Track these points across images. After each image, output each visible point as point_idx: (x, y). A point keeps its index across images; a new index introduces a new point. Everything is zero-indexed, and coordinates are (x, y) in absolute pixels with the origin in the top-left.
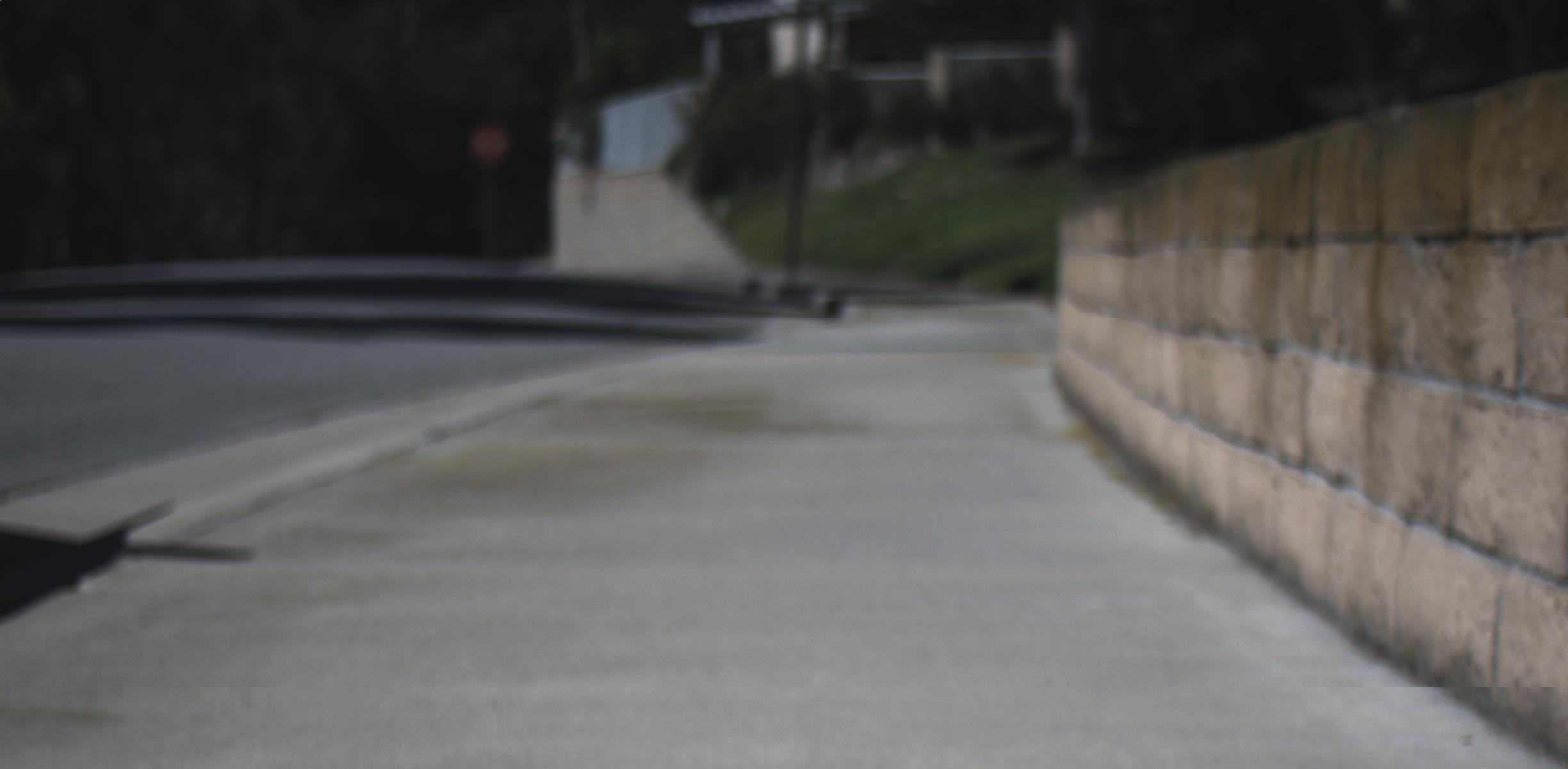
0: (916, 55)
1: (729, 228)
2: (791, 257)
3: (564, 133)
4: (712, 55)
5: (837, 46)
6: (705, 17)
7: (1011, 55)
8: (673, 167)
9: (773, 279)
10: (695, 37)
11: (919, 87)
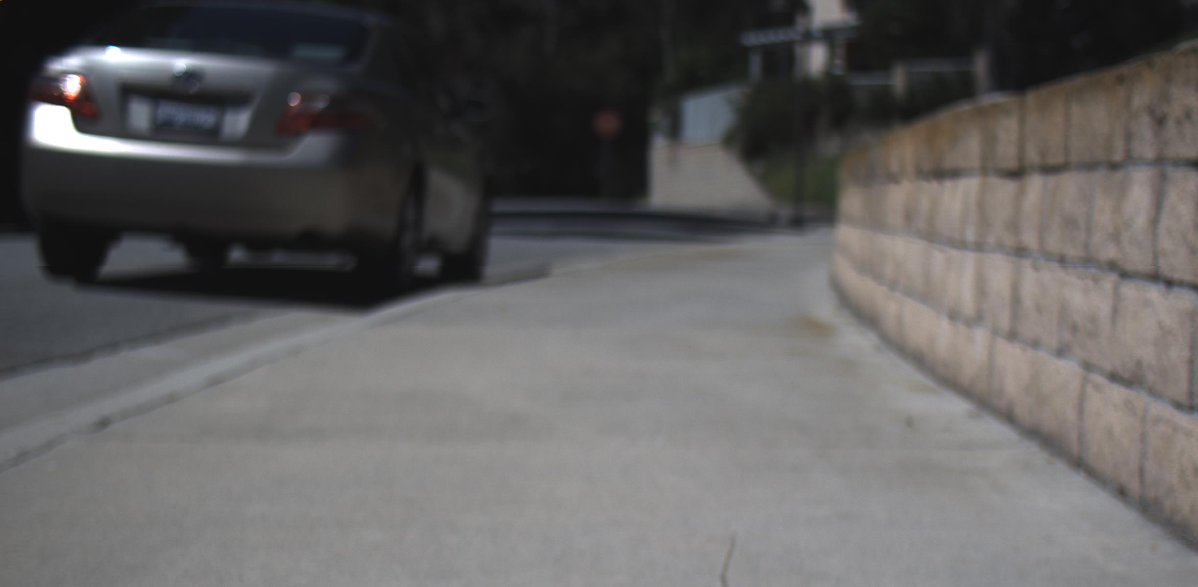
0: (884, 66)
1: (764, 180)
2: (798, 196)
3: (657, 117)
4: (756, 65)
5: (838, 62)
6: (753, 39)
7: (945, 68)
8: (729, 140)
9: (786, 212)
10: (745, 52)
11: (886, 90)
